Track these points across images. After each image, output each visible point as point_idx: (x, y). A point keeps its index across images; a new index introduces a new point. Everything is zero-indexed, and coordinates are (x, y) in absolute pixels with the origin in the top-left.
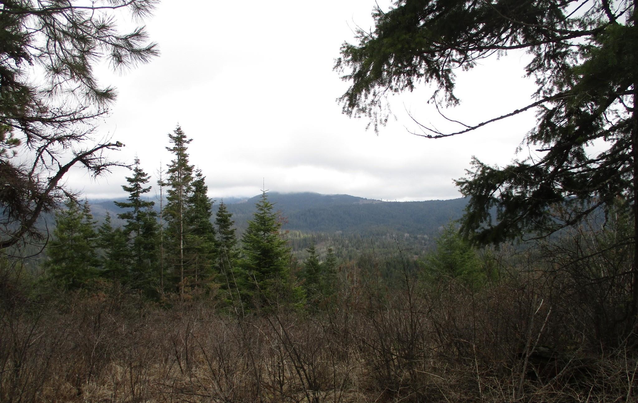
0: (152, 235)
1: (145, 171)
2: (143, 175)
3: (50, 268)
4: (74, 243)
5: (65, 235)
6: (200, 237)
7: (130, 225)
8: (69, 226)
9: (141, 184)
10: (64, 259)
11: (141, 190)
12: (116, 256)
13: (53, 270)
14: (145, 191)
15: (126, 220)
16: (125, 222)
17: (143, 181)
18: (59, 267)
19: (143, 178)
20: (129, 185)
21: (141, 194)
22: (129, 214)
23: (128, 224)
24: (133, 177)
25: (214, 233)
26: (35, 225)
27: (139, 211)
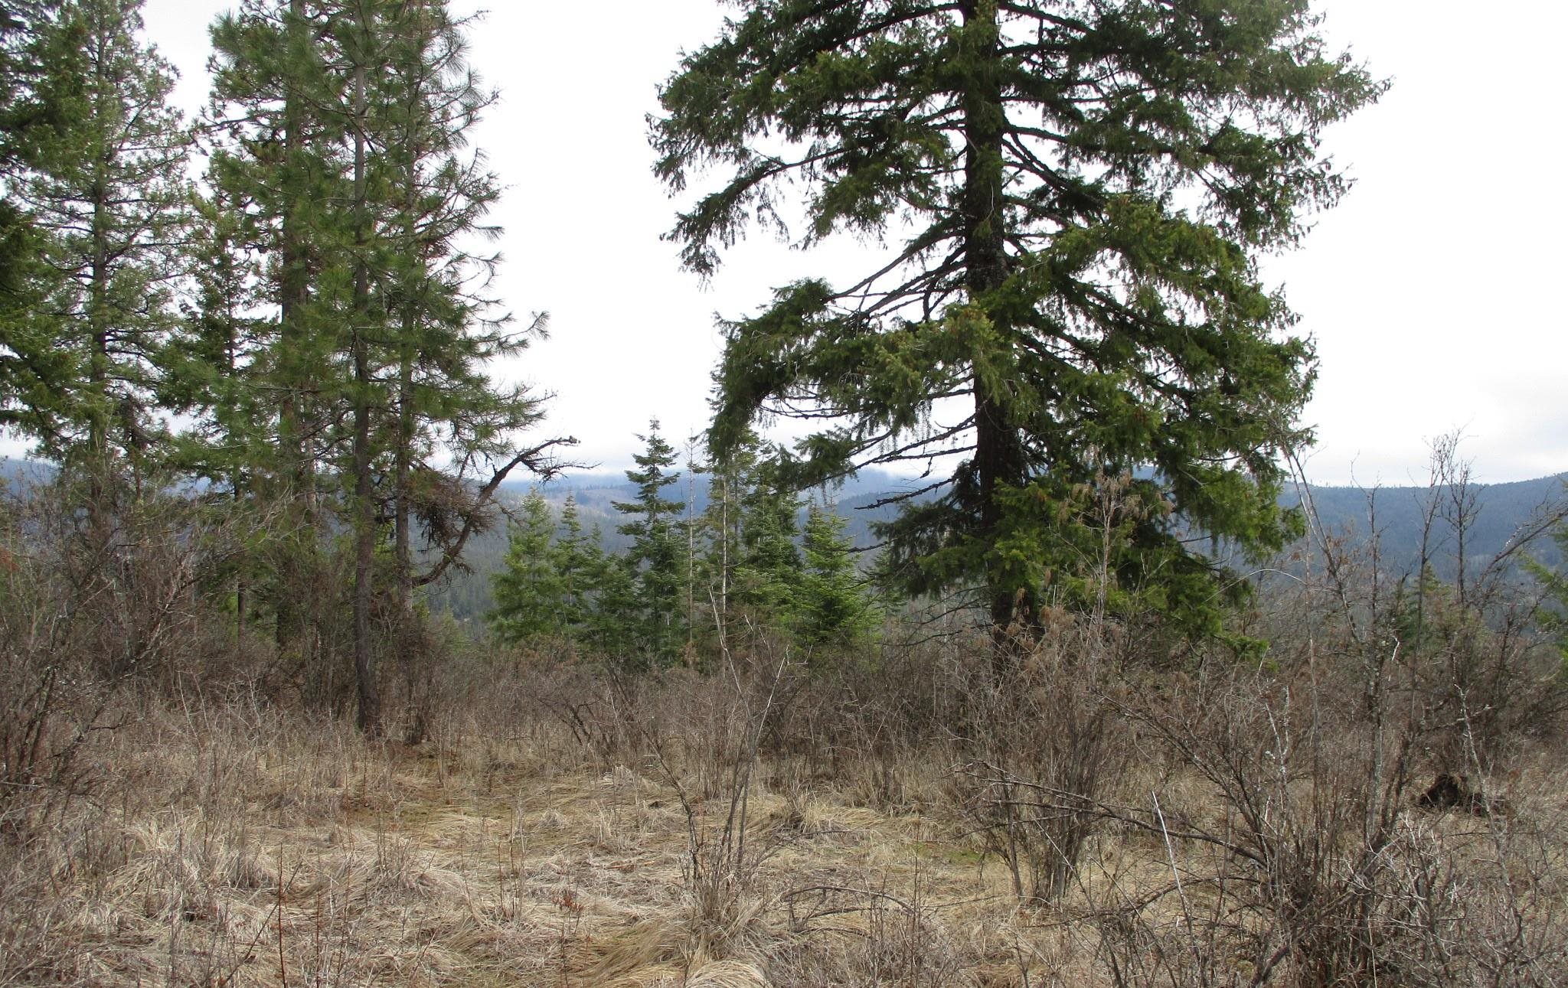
0: (672, 567)
1: (668, 443)
2: (666, 450)
3: (495, 624)
4: (537, 579)
5: (523, 564)
6: (761, 572)
7: (639, 547)
8: (529, 547)
9: (661, 468)
10: (520, 607)
11: (661, 479)
12: (611, 605)
13: (500, 627)
14: (667, 481)
15: (632, 536)
16: (631, 540)
17: (665, 462)
18: (511, 621)
19: (666, 456)
20: (640, 470)
21: (660, 489)
22: (638, 524)
23: (635, 544)
24: (645, 455)
25: (799, 566)
26: (462, 554)
27: (656, 521)
